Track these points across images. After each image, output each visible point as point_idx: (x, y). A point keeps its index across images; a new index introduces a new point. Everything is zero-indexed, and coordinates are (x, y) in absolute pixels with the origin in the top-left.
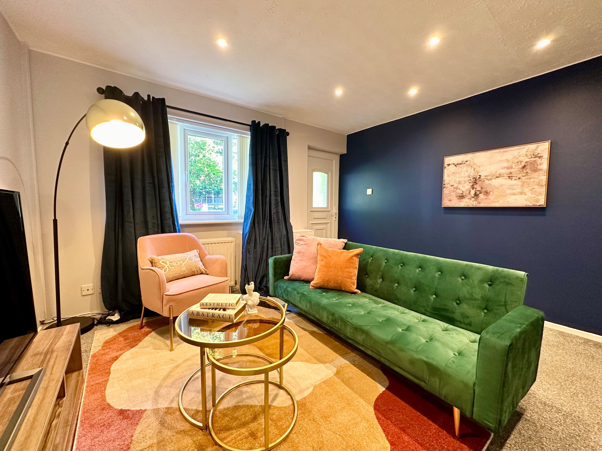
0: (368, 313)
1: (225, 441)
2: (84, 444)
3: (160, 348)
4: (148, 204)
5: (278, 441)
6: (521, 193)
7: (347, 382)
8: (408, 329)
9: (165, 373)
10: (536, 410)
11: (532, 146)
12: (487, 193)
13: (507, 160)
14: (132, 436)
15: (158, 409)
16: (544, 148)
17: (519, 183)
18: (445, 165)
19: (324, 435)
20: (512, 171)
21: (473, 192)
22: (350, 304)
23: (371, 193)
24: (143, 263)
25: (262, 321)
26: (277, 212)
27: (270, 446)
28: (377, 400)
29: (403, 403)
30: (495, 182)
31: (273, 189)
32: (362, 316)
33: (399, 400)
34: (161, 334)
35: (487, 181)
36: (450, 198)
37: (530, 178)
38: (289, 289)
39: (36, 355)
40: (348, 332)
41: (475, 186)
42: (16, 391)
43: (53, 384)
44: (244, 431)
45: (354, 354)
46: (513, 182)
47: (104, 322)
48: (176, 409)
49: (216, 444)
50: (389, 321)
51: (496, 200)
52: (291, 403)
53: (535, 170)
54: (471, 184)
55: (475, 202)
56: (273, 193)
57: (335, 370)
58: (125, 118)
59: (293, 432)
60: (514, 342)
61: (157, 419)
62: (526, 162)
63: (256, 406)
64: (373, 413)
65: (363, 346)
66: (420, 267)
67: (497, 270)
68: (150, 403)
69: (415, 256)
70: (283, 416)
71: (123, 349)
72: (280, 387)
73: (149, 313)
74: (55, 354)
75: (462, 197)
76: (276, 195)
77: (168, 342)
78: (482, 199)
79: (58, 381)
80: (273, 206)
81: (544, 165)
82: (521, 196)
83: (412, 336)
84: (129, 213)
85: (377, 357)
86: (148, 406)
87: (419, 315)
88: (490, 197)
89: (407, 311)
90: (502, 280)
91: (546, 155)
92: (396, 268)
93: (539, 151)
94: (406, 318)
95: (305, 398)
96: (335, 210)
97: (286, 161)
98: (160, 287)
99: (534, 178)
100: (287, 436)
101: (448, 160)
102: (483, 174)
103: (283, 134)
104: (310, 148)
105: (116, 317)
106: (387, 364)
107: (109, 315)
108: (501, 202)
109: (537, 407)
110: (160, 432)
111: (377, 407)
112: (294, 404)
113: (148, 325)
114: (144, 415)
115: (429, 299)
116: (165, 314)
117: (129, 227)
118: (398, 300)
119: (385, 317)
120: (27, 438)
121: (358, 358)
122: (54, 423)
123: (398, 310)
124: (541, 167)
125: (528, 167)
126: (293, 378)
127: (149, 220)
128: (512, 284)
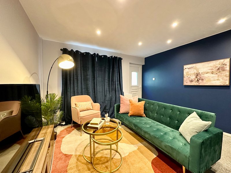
0: (151, 127)
1: (97, 168)
2: (54, 163)
3: (77, 135)
4: (75, 86)
5: (115, 170)
6: (218, 80)
7: (142, 153)
8: (165, 134)
9: (79, 144)
10: (222, 171)
11: (222, 61)
12: (202, 80)
13: (211, 66)
14: (68, 163)
15: (76, 155)
16: (227, 61)
17: (217, 75)
18: (184, 69)
19: (132, 170)
20: (213, 70)
21: (196, 79)
22: (144, 123)
23: (154, 80)
24: (73, 105)
25: (111, 127)
26: (118, 88)
27: (112, 171)
28: (153, 160)
29: (163, 162)
30: (206, 75)
31: (116, 79)
32: (148, 127)
33: (161, 161)
34: (78, 130)
35: (202, 75)
36: (187, 81)
37: (221, 74)
38: (122, 116)
39: (42, 133)
40: (143, 133)
41: (197, 77)
42: (38, 144)
43: (47, 143)
44: (104, 166)
45: (145, 142)
46: (214, 75)
47: (60, 125)
48: (82, 156)
49: (94, 168)
50: (158, 130)
51: (207, 83)
52: (120, 158)
53: (224, 70)
54: (196, 76)
55: (197, 83)
56: (116, 81)
57: (137, 147)
58: (69, 60)
59: (120, 168)
60: (205, 141)
61: (76, 158)
62: (219, 67)
63: (108, 157)
64: (151, 164)
65: (148, 139)
66: (171, 110)
67: (202, 112)
68: (74, 152)
69: (170, 105)
70: (117, 162)
71: (66, 134)
72: (117, 152)
73: (74, 123)
74: (47, 134)
75: (192, 81)
76: (117, 81)
77: (80, 133)
78: (201, 82)
79: (48, 142)
80: (116, 85)
81: (228, 68)
82: (218, 81)
83: (166, 137)
84: (69, 88)
85: (153, 144)
86: (73, 153)
87: (171, 128)
88: (204, 81)
89: (166, 126)
90: (204, 116)
91: (228, 64)
92: (162, 110)
93: (225, 62)
94: (165, 129)
95: (126, 157)
96: (141, 86)
97: (121, 69)
98: (78, 114)
99: (223, 73)
100: (118, 169)
101: (185, 67)
102: (200, 72)
103: (120, 59)
104: (130, 63)
105: (64, 123)
106: (157, 146)
107: (62, 122)
108: (209, 83)
109: (222, 170)
110: (77, 162)
111: (152, 163)
112: (121, 158)
113: (74, 126)
114: (72, 156)
115: (175, 123)
116: (79, 123)
117: (69, 93)
118: (163, 122)
119: (157, 128)
120: (41, 157)
121: (147, 144)
122: (47, 155)
123: (162, 126)
124: (226, 69)
125: (220, 69)
126: (122, 149)
127: (75, 91)
128: (208, 118)
